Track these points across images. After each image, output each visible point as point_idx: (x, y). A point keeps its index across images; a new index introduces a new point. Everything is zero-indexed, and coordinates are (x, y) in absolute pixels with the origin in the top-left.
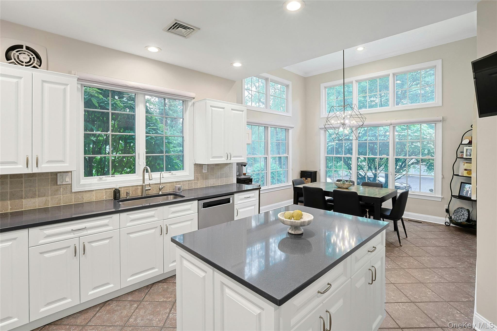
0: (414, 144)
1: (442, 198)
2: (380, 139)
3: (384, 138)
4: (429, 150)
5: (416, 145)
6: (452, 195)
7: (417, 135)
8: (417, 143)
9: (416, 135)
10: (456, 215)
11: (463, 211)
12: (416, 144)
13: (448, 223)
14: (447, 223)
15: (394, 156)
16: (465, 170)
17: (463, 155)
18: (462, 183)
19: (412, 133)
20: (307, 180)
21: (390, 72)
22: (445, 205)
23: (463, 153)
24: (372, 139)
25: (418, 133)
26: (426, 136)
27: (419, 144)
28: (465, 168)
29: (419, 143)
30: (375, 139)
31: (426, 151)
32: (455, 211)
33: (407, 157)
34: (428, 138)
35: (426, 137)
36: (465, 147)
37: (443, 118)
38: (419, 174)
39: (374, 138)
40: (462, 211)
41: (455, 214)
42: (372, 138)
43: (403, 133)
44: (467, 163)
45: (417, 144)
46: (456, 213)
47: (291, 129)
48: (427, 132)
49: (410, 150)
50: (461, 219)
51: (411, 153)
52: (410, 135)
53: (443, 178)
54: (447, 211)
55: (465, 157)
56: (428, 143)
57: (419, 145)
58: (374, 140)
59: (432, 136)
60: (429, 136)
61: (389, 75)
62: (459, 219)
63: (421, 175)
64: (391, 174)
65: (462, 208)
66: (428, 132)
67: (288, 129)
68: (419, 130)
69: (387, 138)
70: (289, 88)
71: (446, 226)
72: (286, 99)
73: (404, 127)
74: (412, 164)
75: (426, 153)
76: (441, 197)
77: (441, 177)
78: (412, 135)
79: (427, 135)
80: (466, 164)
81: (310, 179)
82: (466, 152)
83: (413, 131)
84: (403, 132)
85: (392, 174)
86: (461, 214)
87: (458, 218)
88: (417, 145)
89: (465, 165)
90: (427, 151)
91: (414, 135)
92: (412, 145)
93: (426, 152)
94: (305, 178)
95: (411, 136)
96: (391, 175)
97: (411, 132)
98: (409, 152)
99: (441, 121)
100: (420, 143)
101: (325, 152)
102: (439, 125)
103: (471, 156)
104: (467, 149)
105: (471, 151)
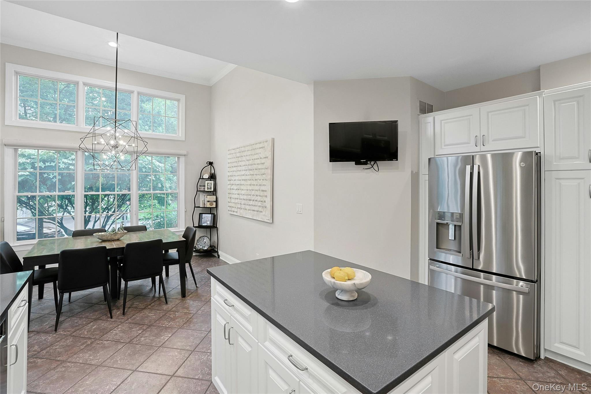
6: (194, 226)
10: (200, 244)
16: (208, 201)
18: (200, 214)
21: (136, 89)
23: (205, 187)
28: (208, 200)
36: (206, 181)
37: (187, 152)
40: (204, 239)
44: (208, 195)
53: (186, 211)
55: (206, 190)
61: (132, 92)
65: (204, 237)
77: (184, 210)
80: (208, 196)
82: (207, 186)
86: (203, 242)
87: (201, 246)
101: (15, 188)
102: (182, 159)
103: (211, 189)
104: (208, 183)
105: (211, 185)
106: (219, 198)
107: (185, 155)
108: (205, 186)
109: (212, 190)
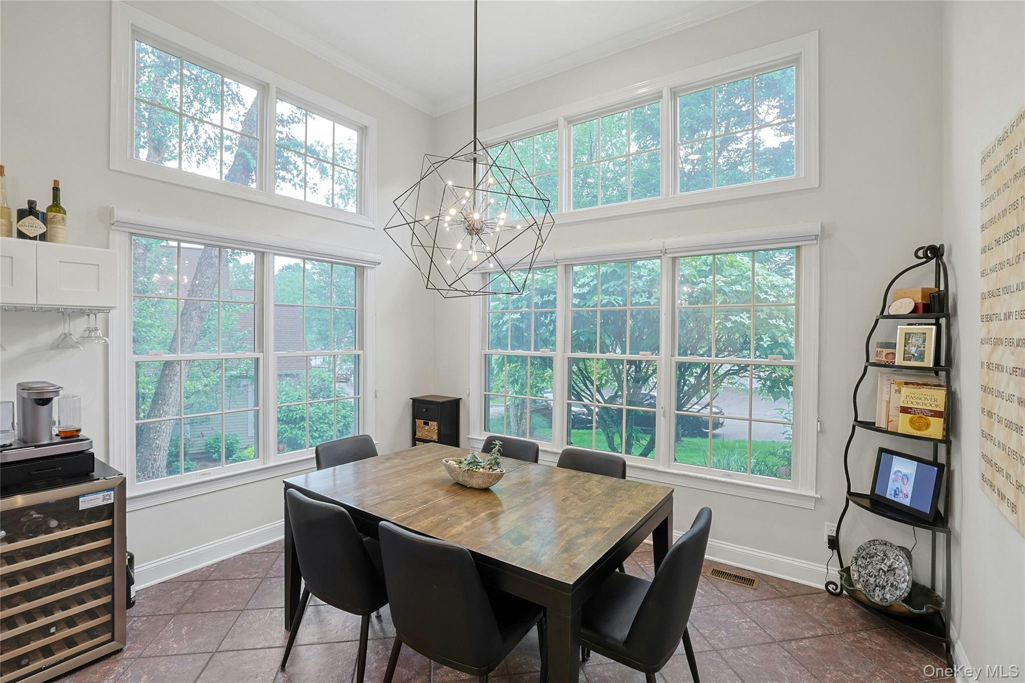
0: (734, 318)
1: (817, 499)
2: (637, 301)
3: (648, 298)
4: (773, 338)
5: (738, 321)
6: (849, 492)
7: (741, 290)
8: (741, 315)
9: (737, 291)
10: (866, 568)
11: (889, 554)
12: (736, 318)
13: (835, 587)
14: (831, 587)
15: (673, 355)
16: (905, 410)
17: (894, 354)
18: (882, 450)
19: (725, 283)
20: (427, 428)
21: (664, 83)
22: (826, 523)
23: (895, 348)
24: (614, 302)
25: (743, 284)
26: (766, 293)
27: (745, 318)
29: (745, 315)
30: (622, 303)
31: (765, 340)
32: (860, 549)
33: (713, 358)
34: (772, 299)
35: (766, 296)
36: (899, 327)
37: (822, 227)
38: (748, 417)
39: (620, 298)
40: (885, 555)
41: (859, 563)
42: (614, 300)
43: (702, 284)
44: (906, 383)
45: (741, 317)
46: (863, 557)
47: (373, 268)
48: (768, 280)
49: (722, 337)
50: (883, 588)
51: (724, 344)
52: (720, 291)
53: (821, 432)
54: (834, 543)
55: (899, 361)
56: (771, 316)
57: (747, 322)
58: (617, 302)
59: (781, 294)
60: (773, 293)
61: (660, 94)
62: (877, 586)
63: (753, 417)
64: (664, 412)
65: (885, 544)
66: (770, 281)
67: (363, 267)
68: (745, 275)
69: (655, 298)
70: (366, 135)
71: (827, 594)
72: (358, 171)
73: (704, 269)
74: (727, 374)
75: (765, 346)
76: (813, 495)
77: (814, 426)
78: (727, 289)
79: (767, 291)
80: (905, 390)
81: (436, 423)
82: (905, 346)
83: (729, 279)
84: (703, 282)
85: (667, 414)
86: (882, 567)
87: (872, 580)
88: (742, 319)
89: (902, 392)
90: (769, 339)
91: (732, 291)
92: (727, 319)
93: (766, 342)
94: (422, 421)
95: (725, 293)
96: (664, 416)
97: (723, 281)
98: (718, 341)
99: (816, 239)
100: (748, 315)
101: (483, 341)
102: (810, 253)
103: (922, 360)
104: (908, 336)
105: (924, 341)
106: (962, 400)
107: (816, 237)
108: (894, 346)
109: (929, 362)
